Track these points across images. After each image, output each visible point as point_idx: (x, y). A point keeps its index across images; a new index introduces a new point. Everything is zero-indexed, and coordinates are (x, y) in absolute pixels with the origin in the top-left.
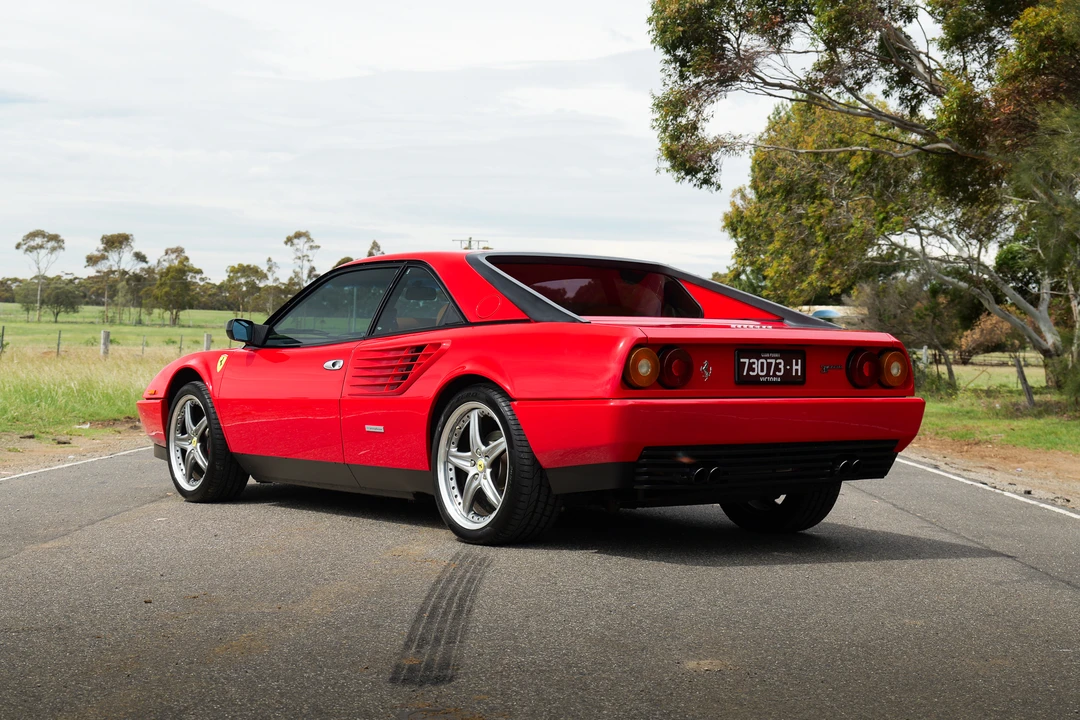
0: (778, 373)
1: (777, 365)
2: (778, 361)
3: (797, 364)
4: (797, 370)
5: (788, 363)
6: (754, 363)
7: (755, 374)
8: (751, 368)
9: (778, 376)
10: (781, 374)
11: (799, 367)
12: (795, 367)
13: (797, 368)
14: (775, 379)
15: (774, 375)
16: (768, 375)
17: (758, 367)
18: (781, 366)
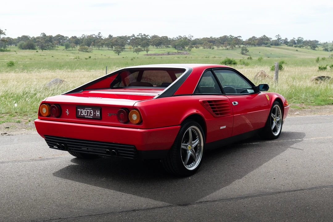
0: (91, 115)
1: (91, 112)
2: (91, 111)
3: (98, 112)
4: (98, 114)
5: (94, 111)
6: (82, 111)
7: (83, 115)
8: (81, 113)
9: (91, 116)
10: (92, 115)
11: (99, 113)
12: (97, 113)
13: (98, 113)
14: (90, 117)
15: (90, 116)
16: (87, 115)
17: (83, 112)
18: (92, 113)
